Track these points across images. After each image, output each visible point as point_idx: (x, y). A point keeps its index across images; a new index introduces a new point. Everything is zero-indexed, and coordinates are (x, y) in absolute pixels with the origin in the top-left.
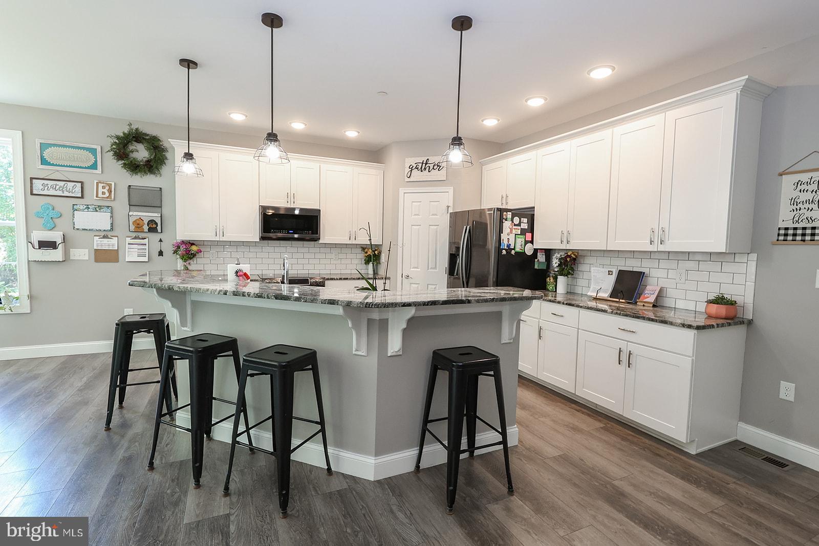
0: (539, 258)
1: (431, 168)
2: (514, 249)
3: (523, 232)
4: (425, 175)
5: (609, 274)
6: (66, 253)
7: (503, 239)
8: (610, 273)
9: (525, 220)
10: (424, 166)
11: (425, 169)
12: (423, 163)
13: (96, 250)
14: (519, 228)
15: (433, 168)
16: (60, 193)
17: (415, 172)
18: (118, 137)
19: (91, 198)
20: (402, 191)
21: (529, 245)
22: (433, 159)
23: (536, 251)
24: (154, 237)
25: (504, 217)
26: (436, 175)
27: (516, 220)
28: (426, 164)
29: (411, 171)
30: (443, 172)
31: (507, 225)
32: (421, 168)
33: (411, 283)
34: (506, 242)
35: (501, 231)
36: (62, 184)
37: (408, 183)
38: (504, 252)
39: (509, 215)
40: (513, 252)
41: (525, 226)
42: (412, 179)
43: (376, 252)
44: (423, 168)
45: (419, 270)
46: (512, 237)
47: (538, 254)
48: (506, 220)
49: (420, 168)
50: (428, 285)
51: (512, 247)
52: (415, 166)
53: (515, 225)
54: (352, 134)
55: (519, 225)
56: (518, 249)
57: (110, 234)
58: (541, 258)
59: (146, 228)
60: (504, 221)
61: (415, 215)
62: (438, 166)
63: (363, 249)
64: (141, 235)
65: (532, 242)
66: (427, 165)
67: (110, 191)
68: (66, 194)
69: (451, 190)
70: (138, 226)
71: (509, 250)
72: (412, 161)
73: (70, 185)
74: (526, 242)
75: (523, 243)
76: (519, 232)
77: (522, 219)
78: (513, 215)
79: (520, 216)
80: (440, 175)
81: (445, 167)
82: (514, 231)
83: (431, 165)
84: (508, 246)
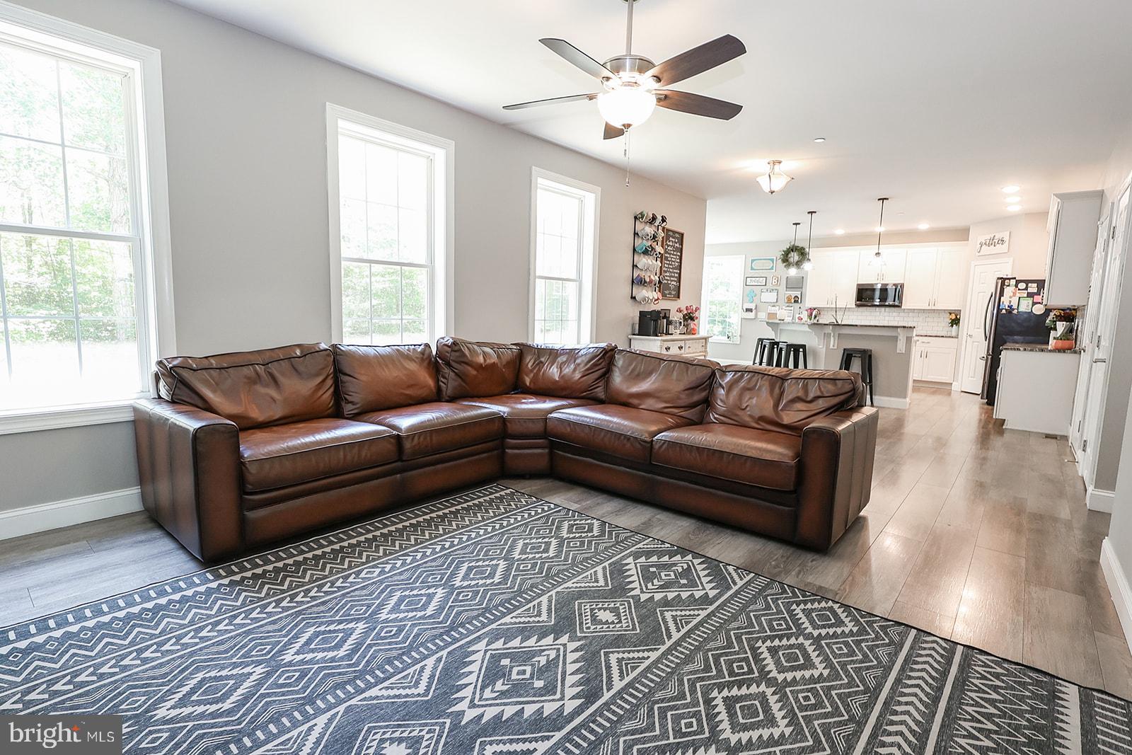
2: (1017, 309)
3: (1031, 295)
4: (992, 250)
6: (756, 314)
7: (1003, 302)
9: (1034, 285)
13: (769, 314)
14: (1026, 292)
16: (756, 284)
18: (784, 251)
19: (769, 286)
20: (973, 264)
21: (1038, 306)
22: (999, 235)
23: (1048, 311)
24: (797, 306)
25: (1006, 284)
26: (999, 249)
27: (1022, 286)
29: (981, 247)
30: (1005, 245)
31: (1009, 291)
33: (973, 342)
34: (1007, 304)
35: (1001, 295)
36: (757, 279)
38: (1004, 311)
39: (1013, 282)
40: (1015, 312)
41: (1033, 288)
43: (957, 317)
44: (990, 243)
46: (1015, 300)
48: (1009, 286)
51: (1015, 306)
52: (984, 242)
53: (1019, 289)
54: (924, 226)
55: (1026, 289)
56: (1022, 309)
57: (776, 304)
59: (793, 301)
60: (1005, 287)
61: (982, 283)
62: (1002, 241)
63: (950, 314)
64: (791, 305)
65: (1042, 303)
66: (994, 241)
67: (778, 281)
68: (759, 284)
69: (1011, 260)
70: (789, 300)
71: (1010, 310)
72: (982, 239)
73: (761, 279)
74: (1034, 304)
75: (1030, 304)
76: (1026, 295)
77: (1030, 285)
78: (1018, 282)
79: (1027, 282)
80: (1004, 248)
81: (1008, 241)
82: (1018, 295)
83: (997, 241)
84: (1008, 307)
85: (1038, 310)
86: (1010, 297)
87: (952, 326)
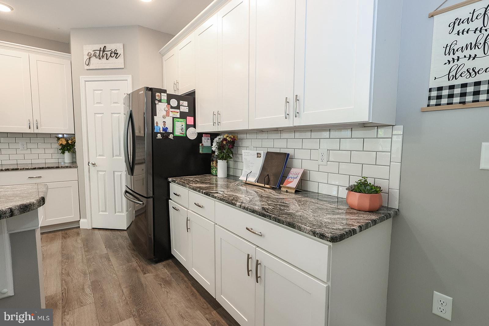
0: (203, 142)
1: (109, 55)
2: (173, 133)
3: (183, 116)
4: (103, 63)
5: (258, 157)
8: (259, 155)
9: (185, 103)
10: (103, 53)
11: (103, 57)
12: (100, 51)
14: (178, 111)
15: (111, 56)
17: (93, 59)
20: (82, 78)
21: (191, 130)
22: (111, 47)
23: (200, 135)
25: (157, 98)
26: (113, 62)
27: (174, 103)
28: (104, 51)
29: (90, 58)
30: (121, 60)
31: (161, 108)
32: (99, 55)
33: (98, 171)
34: (161, 126)
35: (154, 113)
37: (89, 71)
38: (159, 136)
39: (164, 97)
40: (171, 136)
41: (185, 109)
42: (91, 67)
43: (70, 142)
44: (101, 55)
45: (105, 157)
46: (169, 121)
47: (203, 138)
48: (160, 101)
49: (97, 55)
50: (114, 172)
51: (170, 130)
52: (93, 53)
53: (172, 107)
55: (178, 107)
56: (178, 133)
58: (206, 141)
60: (157, 102)
61: (97, 103)
62: (115, 54)
63: (58, 138)
65: (194, 126)
66: (105, 53)
69: (129, 78)
71: (166, 134)
72: (90, 48)
74: (188, 126)
75: (184, 127)
76: (178, 115)
77: (181, 102)
78: (170, 97)
79: (179, 98)
80: (118, 63)
81: (122, 54)
82: (171, 114)
83: (109, 53)
84: (164, 130)
85: (192, 134)
86: (164, 117)
87: (63, 153)
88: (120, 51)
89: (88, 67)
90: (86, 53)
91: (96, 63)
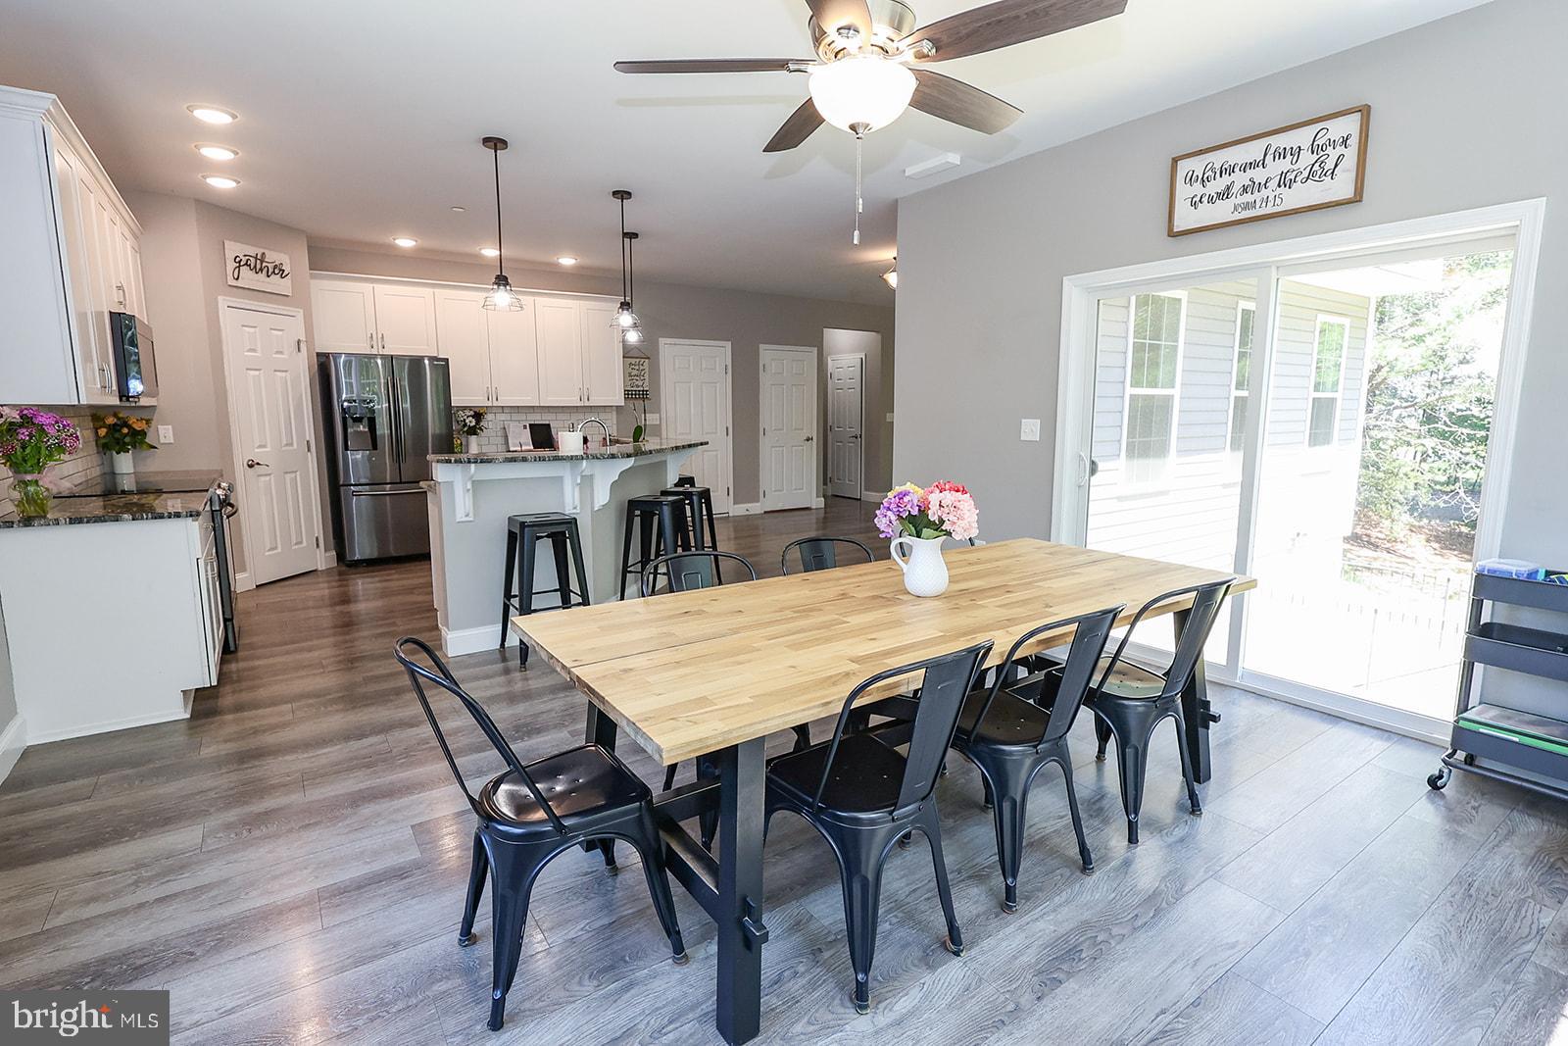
1: (271, 270)
4: (258, 281)
8: (525, 427)
11: (260, 270)
12: (255, 258)
15: (274, 272)
17: (245, 270)
20: (223, 302)
22: (273, 257)
26: (275, 284)
28: (261, 261)
29: (239, 267)
30: (287, 281)
32: (255, 267)
33: (258, 476)
37: (233, 289)
42: (240, 283)
44: (258, 267)
49: (252, 265)
52: (244, 259)
61: (249, 350)
62: (280, 270)
66: (264, 264)
69: (300, 314)
72: (238, 250)
83: (271, 266)
88: (287, 268)
89: (235, 283)
90: (230, 255)
91: (248, 278)
